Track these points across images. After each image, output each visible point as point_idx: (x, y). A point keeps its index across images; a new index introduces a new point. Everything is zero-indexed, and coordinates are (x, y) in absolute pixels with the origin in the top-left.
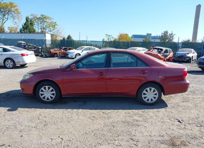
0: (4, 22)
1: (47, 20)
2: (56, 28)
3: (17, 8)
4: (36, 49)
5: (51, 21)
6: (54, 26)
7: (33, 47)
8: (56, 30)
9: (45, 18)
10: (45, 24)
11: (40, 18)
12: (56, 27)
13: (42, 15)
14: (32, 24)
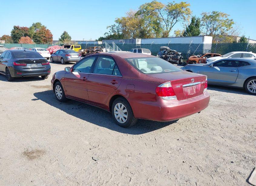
0: (172, 25)
1: (221, 18)
2: (232, 27)
3: (188, 7)
4: (175, 55)
5: (225, 19)
6: (230, 25)
7: (173, 53)
8: (230, 31)
9: (217, 15)
10: (217, 23)
11: (210, 16)
12: (233, 25)
13: (214, 13)
14: (197, 25)
